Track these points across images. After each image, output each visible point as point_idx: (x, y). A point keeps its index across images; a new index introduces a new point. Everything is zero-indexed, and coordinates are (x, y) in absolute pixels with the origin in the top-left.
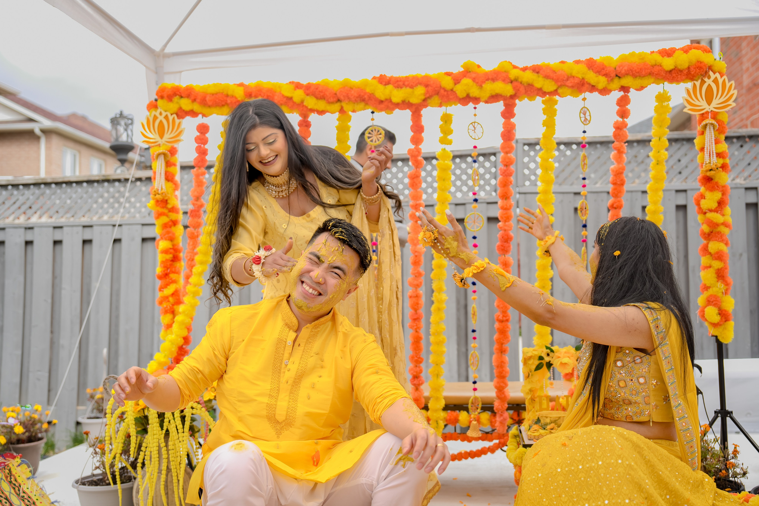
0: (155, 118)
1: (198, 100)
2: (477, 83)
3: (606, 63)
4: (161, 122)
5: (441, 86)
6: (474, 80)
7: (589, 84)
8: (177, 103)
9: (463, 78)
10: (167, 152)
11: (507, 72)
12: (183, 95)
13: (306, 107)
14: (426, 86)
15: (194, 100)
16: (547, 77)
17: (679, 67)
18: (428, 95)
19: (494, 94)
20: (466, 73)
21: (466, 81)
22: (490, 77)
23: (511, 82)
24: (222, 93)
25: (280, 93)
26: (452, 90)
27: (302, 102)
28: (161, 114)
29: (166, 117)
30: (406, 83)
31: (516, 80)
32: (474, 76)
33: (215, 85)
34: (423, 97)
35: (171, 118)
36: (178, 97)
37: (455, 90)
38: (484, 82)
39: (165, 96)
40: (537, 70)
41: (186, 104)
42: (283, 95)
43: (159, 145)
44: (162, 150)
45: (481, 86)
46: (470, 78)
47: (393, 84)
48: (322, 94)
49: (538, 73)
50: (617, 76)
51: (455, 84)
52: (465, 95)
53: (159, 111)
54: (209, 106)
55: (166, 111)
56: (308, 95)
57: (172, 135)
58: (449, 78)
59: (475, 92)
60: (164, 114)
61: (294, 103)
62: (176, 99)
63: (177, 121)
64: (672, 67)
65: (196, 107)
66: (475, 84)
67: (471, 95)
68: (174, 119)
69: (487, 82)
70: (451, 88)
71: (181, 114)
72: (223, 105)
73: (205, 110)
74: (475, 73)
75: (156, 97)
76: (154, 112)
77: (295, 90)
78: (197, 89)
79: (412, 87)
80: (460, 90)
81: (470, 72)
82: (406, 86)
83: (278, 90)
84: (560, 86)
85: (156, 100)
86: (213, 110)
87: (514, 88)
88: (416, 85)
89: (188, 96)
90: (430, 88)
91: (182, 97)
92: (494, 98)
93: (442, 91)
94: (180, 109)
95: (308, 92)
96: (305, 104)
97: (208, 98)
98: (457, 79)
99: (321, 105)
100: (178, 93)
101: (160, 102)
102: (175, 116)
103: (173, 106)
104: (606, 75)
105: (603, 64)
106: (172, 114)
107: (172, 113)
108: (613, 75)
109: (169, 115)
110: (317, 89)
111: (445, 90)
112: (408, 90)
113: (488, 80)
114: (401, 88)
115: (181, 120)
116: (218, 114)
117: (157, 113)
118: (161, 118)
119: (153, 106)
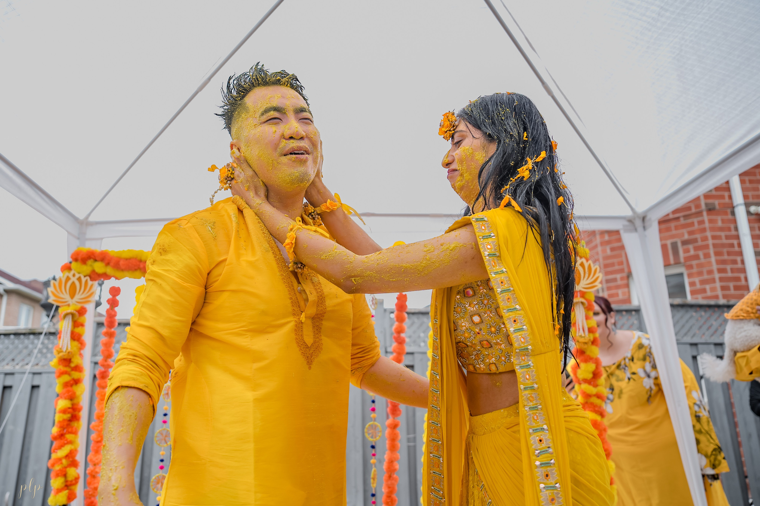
0: (68, 279)
1: (112, 264)
4: (73, 283)
8: (91, 266)
10: (75, 312)
12: (97, 259)
15: (108, 264)
24: (136, 259)
28: (74, 275)
29: (79, 279)
33: (129, 251)
35: (84, 280)
36: (92, 260)
39: (80, 258)
41: (99, 267)
43: (69, 305)
44: (70, 310)
53: (72, 272)
54: (122, 270)
55: (79, 273)
57: (83, 296)
60: (77, 276)
62: (90, 262)
63: (90, 283)
65: (109, 270)
68: (86, 281)
71: (94, 276)
72: (136, 270)
73: (118, 274)
75: (71, 260)
76: (67, 273)
78: (112, 254)
85: (71, 263)
86: (126, 273)
89: (102, 260)
91: (96, 260)
94: (93, 272)
97: (121, 263)
100: (93, 257)
101: (74, 265)
102: (88, 278)
103: (87, 269)
106: (85, 276)
107: (85, 274)
109: (82, 277)
115: (94, 282)
116: (130, 277)
117: (70, 275)
118: (74, 279)
119: (67, 268)
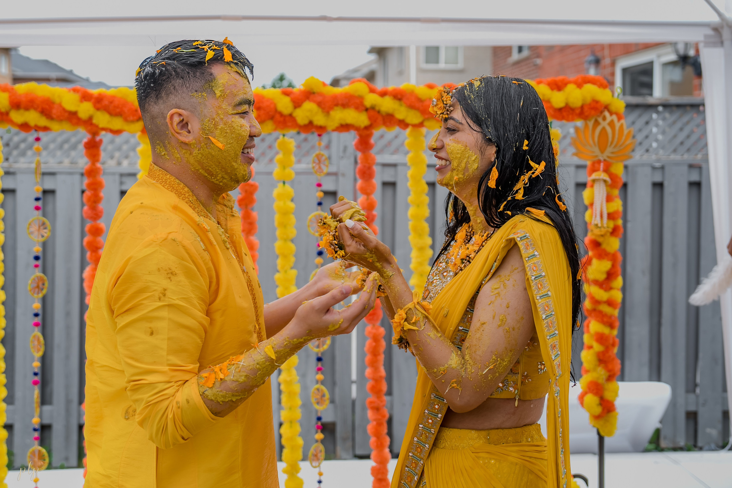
2: (323, 109)
5: (276, 111)
6: (319, 104)
9: (305, 101)
11: (361, 98)
13: (97, 126)
16: (411, 107)
17: (571, 105)
19: (343, 123)
20: (309, 94)
21: (309, 105)
22: (340, 102)
23: (367, 110)
25: (60, 105)
26: (291, 115)
27: (90, 118)
31: (373, 108)
32: (319, 99)
37: (295, 115)
38: (331, 108)
40: (399, 97)
42: (64, 110)
45: (328, 113)
46: (314, 101)
48: (118, 110)
49: (400, 99)
51: (295, 108)
52: (306, 122)
56: (98, 109)
58: (288, 99)
59: (320, 120)
61: (79, 120)
64: (562, 105)
66: (320, 110)
67: (315, 123)
69: (336, 108)
70: (289, 112)
74: (321, 94)
77: (81, 101)
80: (301, 115)
81: (314, 93)
83: (57, 101)
84: (428, 119)
87: (370, 118)
90: (263, 111)
92: (345, 127)
93: (277, 116)
95: (99, 105)
96: (95, 121)
98: (297, 101)
99: (117, 123)
110: (111, 102)
111: (281, 114)
113: (337, 105)
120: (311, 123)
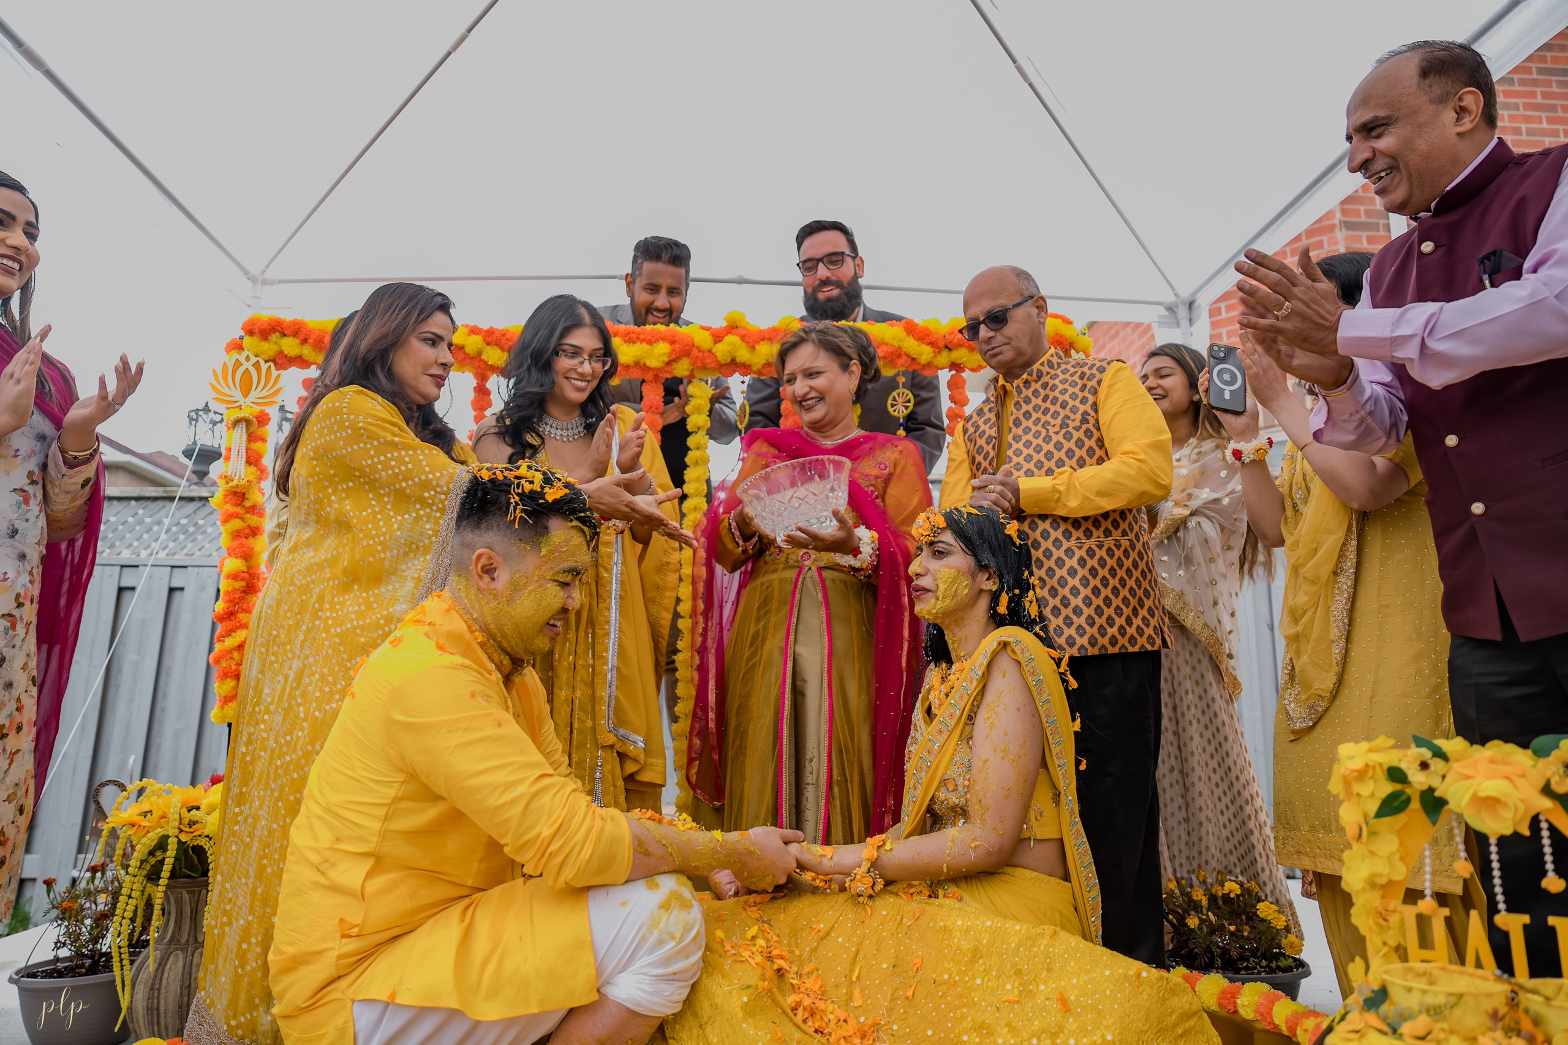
0: (238, 364)
1: (311, 341)
2: (748, 343)
3: (932, 328)
4: (247, 371)
5: (693, 346)
6: (744, 339)
7: (908, 355)
8: (276, 343)
9: (727, 335)
10: (251, 418)
12: (286, 332)
13: (485, 363)
14: (672, 342)
15: (304, 341)
18: (674, 356)
20: (732, 328)
21: (731, 339)
22: (767, 336)
26: (710, 351)
27: (480, 354)
28: (248, 359)
29: (257, 365)
30: (642, 337)
32: (743, 332)
34: (666, 359)
35: (264, 367)
36: (277, 334)
37: (715, 351)
38: (757, 343)
39: (257, 330)
41: (290, 346)
44: (243, 414)
45: (753, 348)
46: (738, 336)
47: (622, 337)
50: (946, 347)
51: (715, 343)
52: (729, 360)
53: (245, 354)
55: (256, 356)
56: (488, 344)
57: (264, 393)
58: (708, 333)
59: (744, 356)
60: (254, 360)
61: (467, 355)
62: (274, 337)
63: (275, 373)
65: (306, 351)
66: (744, 344)
67: (738, 360)
68: (269, 368)
69: (760, 343)
70: (708, 347)
71: (282, 361)
74: (745, 329)
75: (242, 333)
76: (235, 355)
77: (469, 335)
78: (311, 325)
79: (650, 343)
80: (722, 351)
81: (737, 326)
82: (642, 341)
85: (241, 338)
88: (657, 341)
89: (295, 334)
90: (677, 346)
91: (284, 335)
93: (695, 352)
94: (280, 353)
95: (489, 339)
96: (483, 358)
98: (718, 337)
100: (279, 329)
101: (247, 341)
102: (271, 364)
103: (269, 348)
104: (931, 344)
105: (927, 329)
106: (266, 362)
107: (266, 359)
108: (941, 344)
109: (262, 362)
110: (503, 337)
111: (699, 350)
112: (645, 347)
113: (763, 339)
114: (634, 343)
115: (281, 372)
117: (242, 357)
118: (249, 365)
119: (237, 346)
120: (733, 360)
